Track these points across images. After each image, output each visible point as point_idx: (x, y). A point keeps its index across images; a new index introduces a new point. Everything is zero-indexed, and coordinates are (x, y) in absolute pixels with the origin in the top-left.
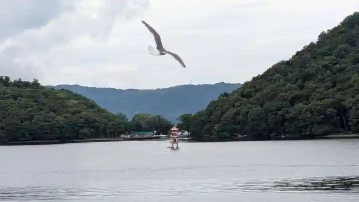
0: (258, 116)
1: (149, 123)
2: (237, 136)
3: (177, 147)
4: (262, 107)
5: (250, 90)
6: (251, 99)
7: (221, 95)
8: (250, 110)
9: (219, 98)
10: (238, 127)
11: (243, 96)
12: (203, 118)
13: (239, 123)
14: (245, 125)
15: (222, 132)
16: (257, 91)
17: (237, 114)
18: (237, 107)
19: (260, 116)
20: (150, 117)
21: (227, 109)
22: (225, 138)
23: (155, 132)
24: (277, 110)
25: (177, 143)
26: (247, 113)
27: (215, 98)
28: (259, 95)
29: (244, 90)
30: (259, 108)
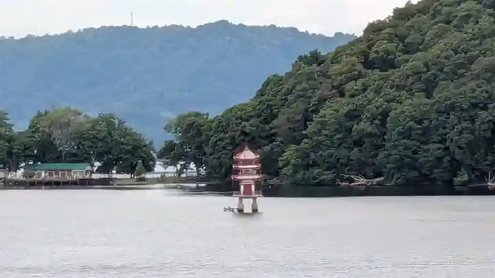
0: (420, 122)
1: (80, 137)
2: (352, 181)
3: (255, 211)
4: (429, 96)
5: (391, 47)
6: (395, 75)
7: (301, 58)
8: (394, 105)
9: (296, 66)
10: (355, 153)
11: (369, 64)
12: (248, 126)
13: (358, 143)
14: (378, 147)
15: (308, 167)
16: (409, 50)
17: (353, 115)
18: (353, 96)
19: (426, 123)
20: (81, 119)
21: (322, 100)
22: (317, 184)
23: (97, 164)
24: (475, 106)
25: (255, 199)
26: (385, 114)
27: (284, 67)
28: (416, 61)
29: (369, 47)
30: (420, 99)
